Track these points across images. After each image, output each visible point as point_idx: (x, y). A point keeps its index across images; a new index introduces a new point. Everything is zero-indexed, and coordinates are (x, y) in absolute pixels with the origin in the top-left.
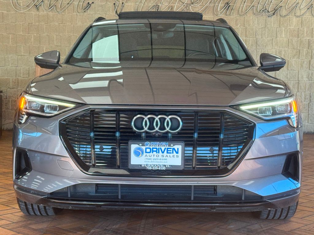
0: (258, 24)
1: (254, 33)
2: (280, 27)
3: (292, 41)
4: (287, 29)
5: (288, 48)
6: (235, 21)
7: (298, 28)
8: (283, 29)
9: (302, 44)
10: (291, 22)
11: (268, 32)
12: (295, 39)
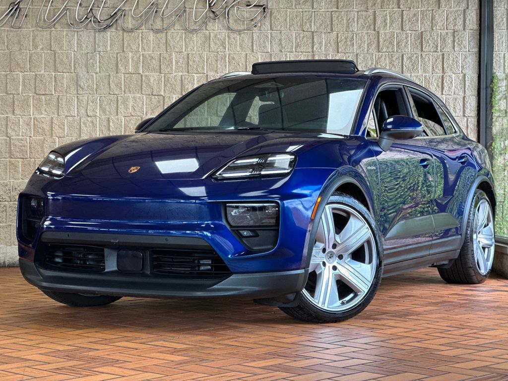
0: (79, 45)
1: (71, 63)
2: (123, 51)
3: (149, 80)
4: (138, 55)
5: (142, 93)
6: (31, 38)
7: (159, 53)
8: (130, 54)
9: (169, 85)
10: (145, 41)
11: (100, 62)
12: (154, 76)
